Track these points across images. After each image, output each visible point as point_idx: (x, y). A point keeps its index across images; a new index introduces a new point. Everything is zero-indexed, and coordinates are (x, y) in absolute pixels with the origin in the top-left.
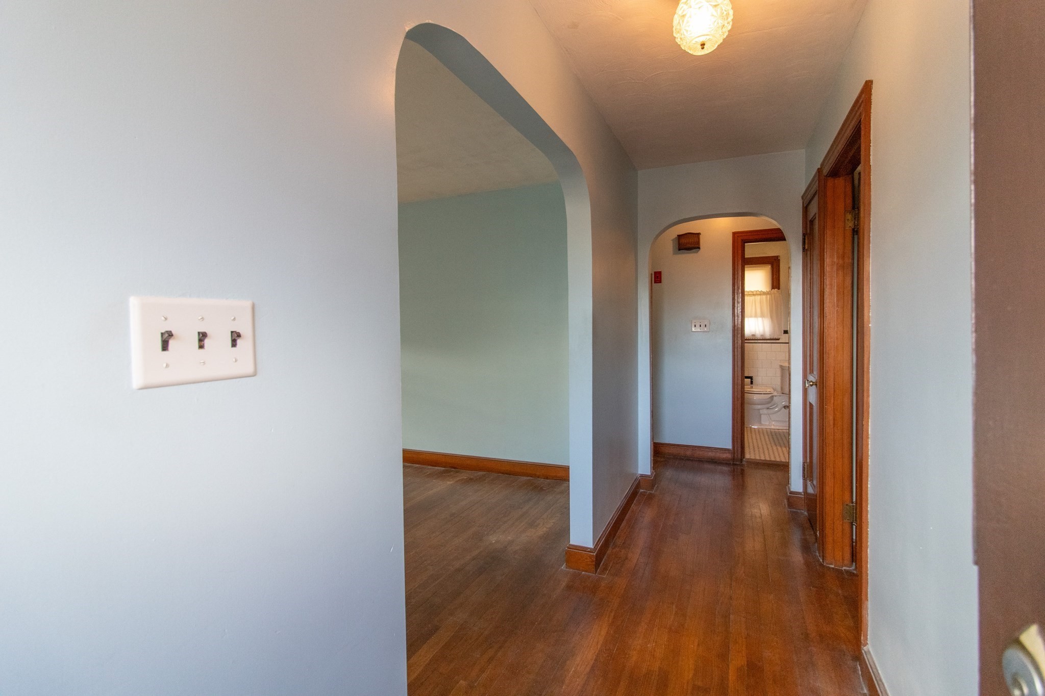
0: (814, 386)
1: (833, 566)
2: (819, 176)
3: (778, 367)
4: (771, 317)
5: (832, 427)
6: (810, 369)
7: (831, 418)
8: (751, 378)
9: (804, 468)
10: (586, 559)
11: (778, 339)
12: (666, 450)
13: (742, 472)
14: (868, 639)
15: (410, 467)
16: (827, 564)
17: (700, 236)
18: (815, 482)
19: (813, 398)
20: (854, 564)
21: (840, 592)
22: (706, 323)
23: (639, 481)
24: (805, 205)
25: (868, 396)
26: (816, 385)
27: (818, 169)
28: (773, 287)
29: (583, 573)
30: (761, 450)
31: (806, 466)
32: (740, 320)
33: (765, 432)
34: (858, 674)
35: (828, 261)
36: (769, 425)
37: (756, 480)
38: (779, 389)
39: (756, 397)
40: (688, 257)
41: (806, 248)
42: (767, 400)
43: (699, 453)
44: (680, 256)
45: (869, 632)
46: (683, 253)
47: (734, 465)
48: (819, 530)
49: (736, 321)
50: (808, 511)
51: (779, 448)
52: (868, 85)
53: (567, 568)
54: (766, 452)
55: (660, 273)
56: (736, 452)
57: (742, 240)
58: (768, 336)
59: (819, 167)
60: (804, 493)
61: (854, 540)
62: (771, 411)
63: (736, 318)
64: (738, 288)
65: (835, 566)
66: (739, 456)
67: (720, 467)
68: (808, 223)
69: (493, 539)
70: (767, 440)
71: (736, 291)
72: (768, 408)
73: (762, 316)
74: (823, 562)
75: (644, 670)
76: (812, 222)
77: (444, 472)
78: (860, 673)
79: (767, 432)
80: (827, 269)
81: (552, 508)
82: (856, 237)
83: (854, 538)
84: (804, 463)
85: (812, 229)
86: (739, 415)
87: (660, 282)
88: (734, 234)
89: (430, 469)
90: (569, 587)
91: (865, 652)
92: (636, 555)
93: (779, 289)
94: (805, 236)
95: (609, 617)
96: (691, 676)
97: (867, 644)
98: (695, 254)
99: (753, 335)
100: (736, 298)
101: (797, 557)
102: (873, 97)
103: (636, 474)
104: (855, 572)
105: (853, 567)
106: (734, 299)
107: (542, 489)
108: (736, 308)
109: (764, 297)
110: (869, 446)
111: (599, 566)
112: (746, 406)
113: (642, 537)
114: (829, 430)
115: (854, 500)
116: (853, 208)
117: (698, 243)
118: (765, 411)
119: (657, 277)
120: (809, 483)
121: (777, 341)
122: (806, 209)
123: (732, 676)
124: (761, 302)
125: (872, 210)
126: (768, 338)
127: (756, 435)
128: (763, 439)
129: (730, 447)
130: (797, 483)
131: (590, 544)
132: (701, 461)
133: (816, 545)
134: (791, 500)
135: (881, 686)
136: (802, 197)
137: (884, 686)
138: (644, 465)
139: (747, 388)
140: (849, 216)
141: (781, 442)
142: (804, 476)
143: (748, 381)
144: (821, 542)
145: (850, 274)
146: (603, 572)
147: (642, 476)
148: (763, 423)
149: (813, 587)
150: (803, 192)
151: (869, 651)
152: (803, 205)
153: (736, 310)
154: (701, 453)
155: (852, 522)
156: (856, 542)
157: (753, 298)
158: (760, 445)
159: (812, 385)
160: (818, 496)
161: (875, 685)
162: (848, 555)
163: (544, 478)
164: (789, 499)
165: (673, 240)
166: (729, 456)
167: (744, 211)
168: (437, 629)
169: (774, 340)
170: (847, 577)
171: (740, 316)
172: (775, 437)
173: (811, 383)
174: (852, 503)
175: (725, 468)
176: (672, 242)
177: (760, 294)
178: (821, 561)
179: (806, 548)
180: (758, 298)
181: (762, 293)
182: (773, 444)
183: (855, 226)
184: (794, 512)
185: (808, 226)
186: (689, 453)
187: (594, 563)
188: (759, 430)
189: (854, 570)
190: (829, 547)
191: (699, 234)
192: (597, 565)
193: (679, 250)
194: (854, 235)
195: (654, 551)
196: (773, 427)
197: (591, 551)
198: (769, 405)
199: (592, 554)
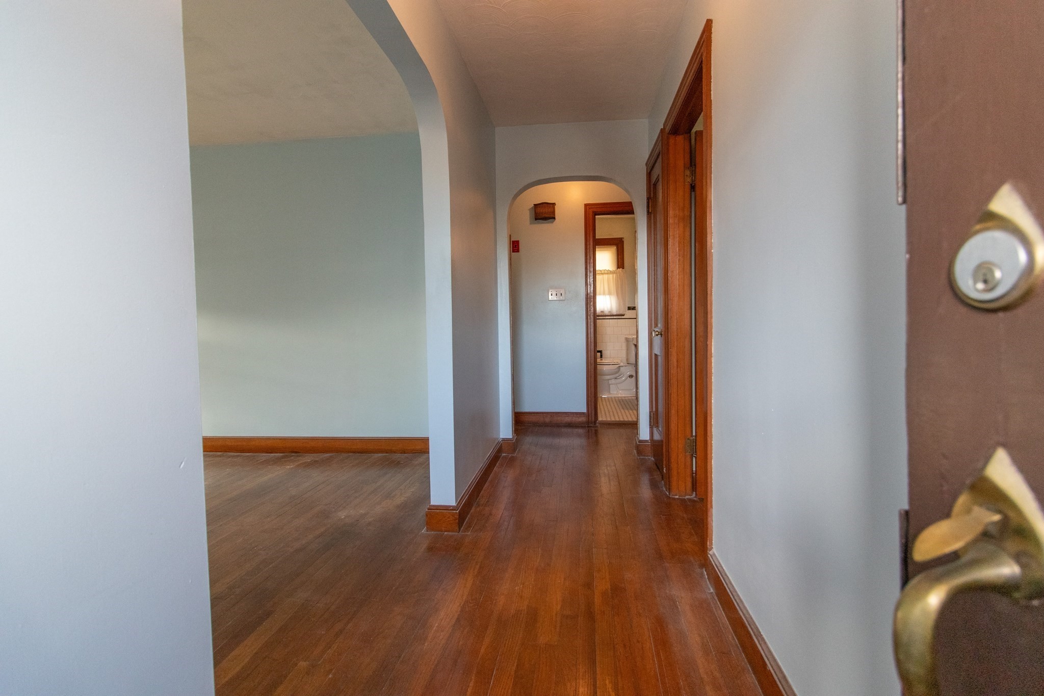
0: (659, 336)
1: (678, 497)
2: (662, 136)
3: (623, 340)
4: (618, 295)
5: (675, 368)
6: (655, 324)
7: (675, 360)
8: (601, 352)
9: (650, 417)
10: (449, 518)
11: (624, 315)
12: (527, 419)
13: (596, 432)
14: (713, 544)
15: (238, 456)
16: (673, 495)
17: (556, 207)
18: (660, 429)
19: (657, 350)
20: (694, 493)
21: (685, 515)
22: (561, 292)
23: (501, 444)
24: (649, 171)
25: (711, 318)
26: (661, 334)
27: (661, 129)
28: (618, 267)
29: (446, 533)
30: (611, 413)
31: (652, 415)
32: (592, 289)
33: (614, 400)
34: (705, 578)
35: (671, 213)
36: (617, 394)
37: (608, 439)
38: (625, 361)
39: (605, 368)
40: (544, 227)
41: (650, 211)
42: (615, 370)
43: (558, 419)
44: (536, 225)
45: (713, 537)
46: (538, 223)
47: (588, 427)
48: (666, 466)
49: (589, 289)
50: (654, 456)
51: (627, 411)
52: (709, 23)
53: (427, 531)
54: (620, 414)
55: (518, 242)
56: (590, 414)
57: (593, 212)
58: (615, 312)
59: (663, 127)
60: (651, 440)
61: (694, 472)
62: (618, 381)
63: (589, 287)
64: (590, 258)
65: (679, 496)
66: (593, 418)
67: (576, 430)
68: (652, 187)
69: (342, 514)
70: (616, 405)
71: (588, 261)
72: (616, 378)
73: (610, 294)
74: (669, 494)
75: (512, 611)
76: (655, 185)
77: (283, 457)
78: (706, 577)
79: (615, 399)
80: (671, 221)
81: (410, 479)
82: (693, 193)
83: (694, 469)
84: (650, 412)
85: (655, 193)
86: (593, 380)
87: (518, 251)
88: (586, 205)
89: (264, 456)
90: (430, 549)
91: (711, 556)
92: (501, 509)
93: (623, 268)
94: (649, 200)
95: (474, 569)
96: (559, 607)
97: (712, 548)
98: (551, 224)
100: (588, 268)
101: (646, 492)
102: (713, 36)
103: (498, 439)
104: (695, 499)
105: (694, 495)
106: (586, 268)
107: (399, 463)
108: (588, 277)
109: (611, 276)
110: (713, 364)
111: (462, 525)
112: (599, 377)
113: (505, 495)
114: (673, 371)
115: (694, 434)
116: (691, 166)
117: (554, 212)
118: (613, 381)
119: (515, 246)
120: (655, 429)
121: (623, 317)
122: (649, 175)
123: (597, 600)
124: (608, 281)
125: (713, 142)
126: (615, 314)
127: (606, 402)
128: (612, 405)
129: (584, 410)
130: (644, 433)
131: (453, 503)
132: (558, 425)
133: (663, 482)
134: (640, 447)
135: (726, 579)
136: (646, 164)
137: (728, 578)
138: (505, 430)
139: (598, 360)
140: (688, 172)
141: (628, 406)
142: (650, 425)
143: (599, 354)
144: (667, 479)
145: (689, 225)
146: (467, 529)
147: (504, 440)
148: (611, 392)
149: (663, 515)
150: (647, 159)
151: (714, 554)
152: (647, 171)
153: (588, 279)
154: (559, 418)
155: (692, 455)
156: (696, 473)
157: (602, 276)
158: (610, 410)
159: (657, 335)
160: (664, 442)
161: (721, 580)
162: (689, 485)
163: (401, 453)
164: (637, 447)
165: (530, 210)
166: (583, 419)
167: (596, 174)
168: (268, 614)
169: (620, 316)
170: (689, 503)
171: (592, 285)
172: (622, 403)
173: (657, 333)
174: (692, 436)
175: (581, 431)
176: (528, 211)
178: (668, 494)
179: (654, 485)
180: (607, 276)
181: (609, 272)
182: (621, 409)
183: (692, 181)
184: (643, 459)
185: (652, 189)
186: (547, 420)
187: (457, 521)
188: (608, 399)
189: (695, 497)
190: (674, 479)
191: (554, 204)
192: (460, 524)
193: (536, 219)
194: (691, 191)
195: (517, 506)
196: (620, 395)
197: (454, 508)
198: (617, 375)
199: (455, 511)
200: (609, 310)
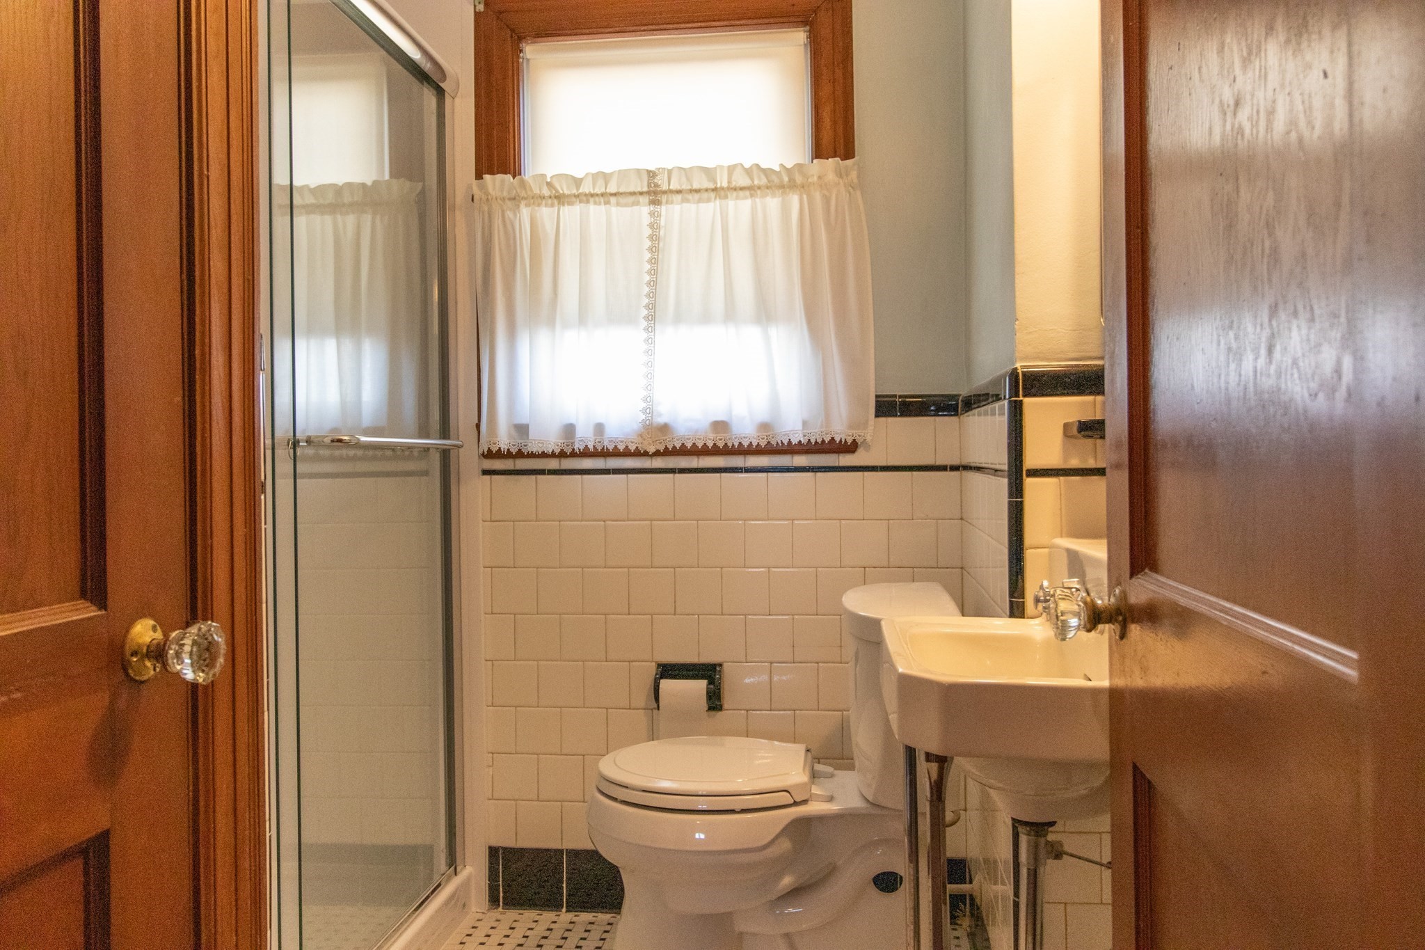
8: (709, 673)
11: (853, 449)
28: (819, 152)
58: (793, 427)
73: (764, 314)
93: (848, 158)
99: (720, 426)
109: (773, 203)
121: (846, 460)
124: (753, 236)
126: (800, 440)
157: (709, 209)
177: (751, 189)
180: (740, 208)
181: (760, 183)
200: (762, 414)
